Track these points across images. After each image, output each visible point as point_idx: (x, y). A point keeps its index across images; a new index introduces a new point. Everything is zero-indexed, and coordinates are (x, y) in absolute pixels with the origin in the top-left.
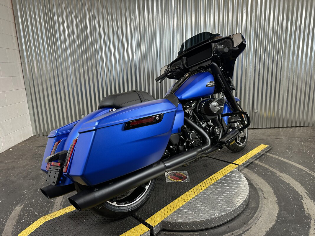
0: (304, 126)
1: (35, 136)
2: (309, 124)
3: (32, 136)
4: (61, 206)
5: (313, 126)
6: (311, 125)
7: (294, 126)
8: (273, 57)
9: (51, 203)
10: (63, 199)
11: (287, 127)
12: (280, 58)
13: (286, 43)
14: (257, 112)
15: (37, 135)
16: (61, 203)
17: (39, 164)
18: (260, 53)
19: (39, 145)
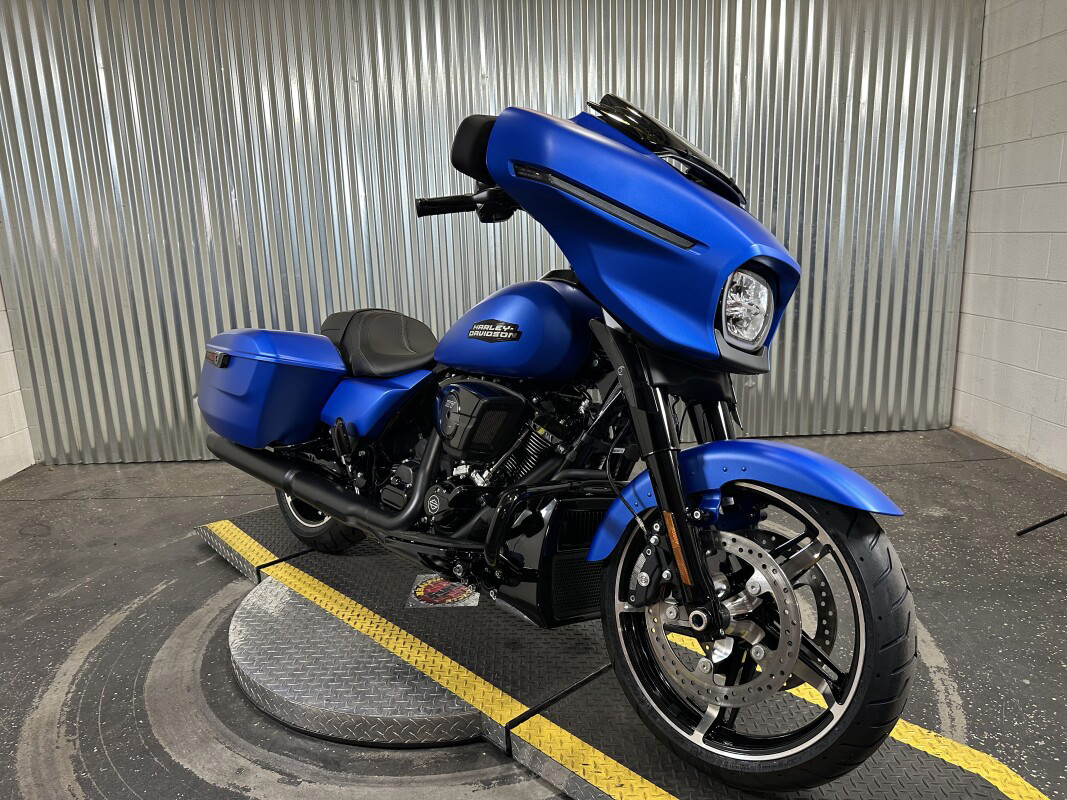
0: (902, 431)
1: (43, 464)
2: (915, 424)
3: (31, 466)
4: (72, 683)
5: (929, 430)
6: (921, 426)
7: (872, 431)
8: (802, 213)
9: (44, 676)
10: (85, 661)
11: (849, 434)
12: (822, 217)
13: (842, 170)
14: (753, 387)
15: (50, 464)
16: (75, 676)
17: (35, 557)
18: (761, 200)
19: (47, 497)
